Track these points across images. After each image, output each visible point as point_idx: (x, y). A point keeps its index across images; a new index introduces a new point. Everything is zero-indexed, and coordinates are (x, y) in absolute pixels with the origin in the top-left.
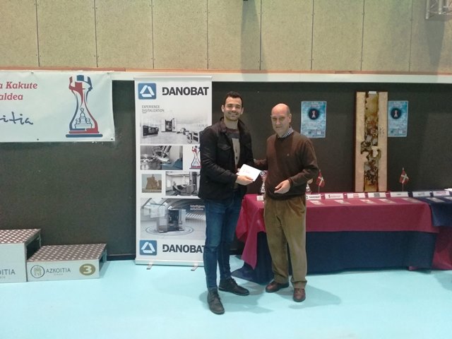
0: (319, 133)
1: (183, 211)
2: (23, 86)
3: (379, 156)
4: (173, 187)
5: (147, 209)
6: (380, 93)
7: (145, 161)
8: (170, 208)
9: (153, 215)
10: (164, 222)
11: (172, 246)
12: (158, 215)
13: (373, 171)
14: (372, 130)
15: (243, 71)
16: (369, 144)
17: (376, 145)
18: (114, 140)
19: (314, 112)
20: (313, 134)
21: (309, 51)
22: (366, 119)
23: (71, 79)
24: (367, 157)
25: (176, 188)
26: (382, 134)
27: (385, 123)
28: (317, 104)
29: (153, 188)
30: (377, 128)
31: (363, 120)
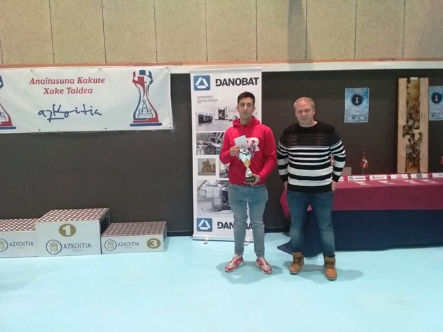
0: (362, 118)
2: (92, 81)
3: (420, 139)
5: (203, 190)
6: (422, 79)
7: (200, 146)
8: (224, 189)
9: (208, 195)
10: (218, 202)
11: (226, 223)
12: (213, 195)
13: (415, 153)
14: (414, 114)
15: (290, 61)
16: (410, 128)
17: (418, 128)
18: (172, 128)
19: (357, 98)
20: (356, 119)
21: (352, 41)
22: (408, 103)
23: (134, 73)
24: (409, 140)
26: (423, 118)
27: (427, 107)
28: (360, 91)
29: (208, 171)
30: (418, 112)
31: (405, 105)
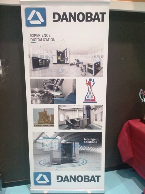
1: (77, 144)
4: (66, 121)
5: (39, 143)
7: (36, 95)
8: (63, 141)
9: (46, 148)
10: (57, 155)
11: (66, 177)
12: (51, 148)
25: (69, 122)
29: (45, 123)
